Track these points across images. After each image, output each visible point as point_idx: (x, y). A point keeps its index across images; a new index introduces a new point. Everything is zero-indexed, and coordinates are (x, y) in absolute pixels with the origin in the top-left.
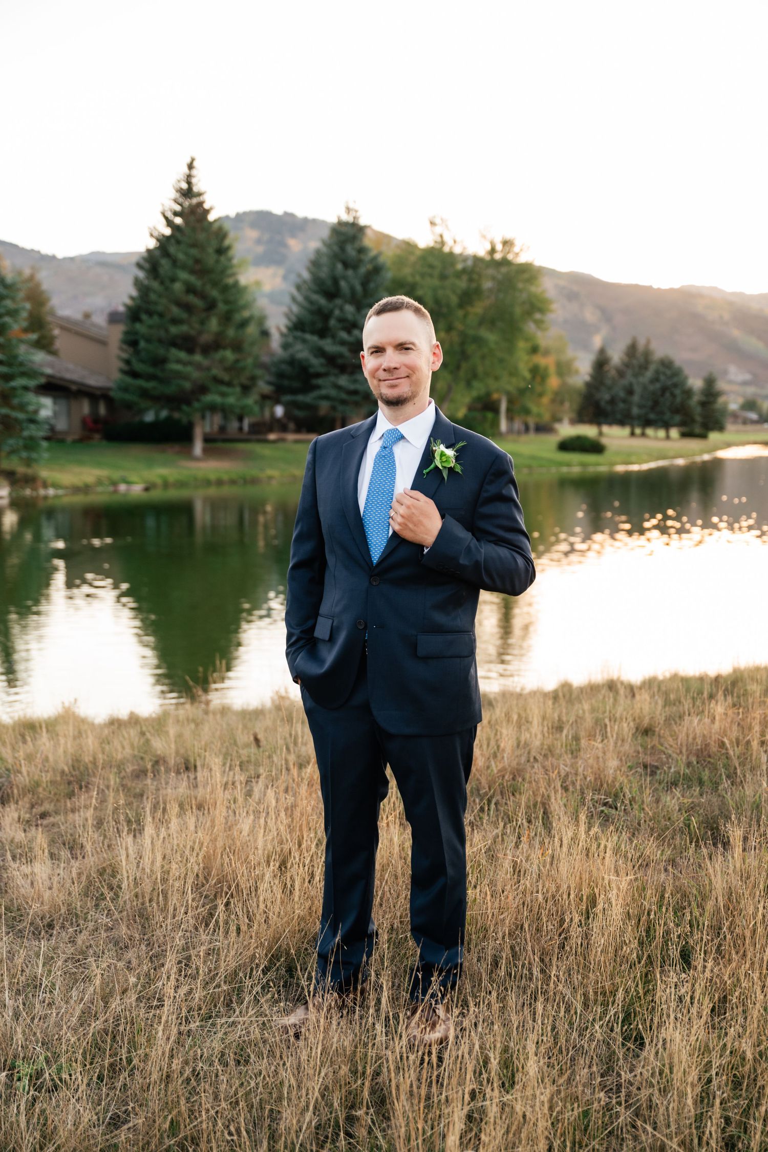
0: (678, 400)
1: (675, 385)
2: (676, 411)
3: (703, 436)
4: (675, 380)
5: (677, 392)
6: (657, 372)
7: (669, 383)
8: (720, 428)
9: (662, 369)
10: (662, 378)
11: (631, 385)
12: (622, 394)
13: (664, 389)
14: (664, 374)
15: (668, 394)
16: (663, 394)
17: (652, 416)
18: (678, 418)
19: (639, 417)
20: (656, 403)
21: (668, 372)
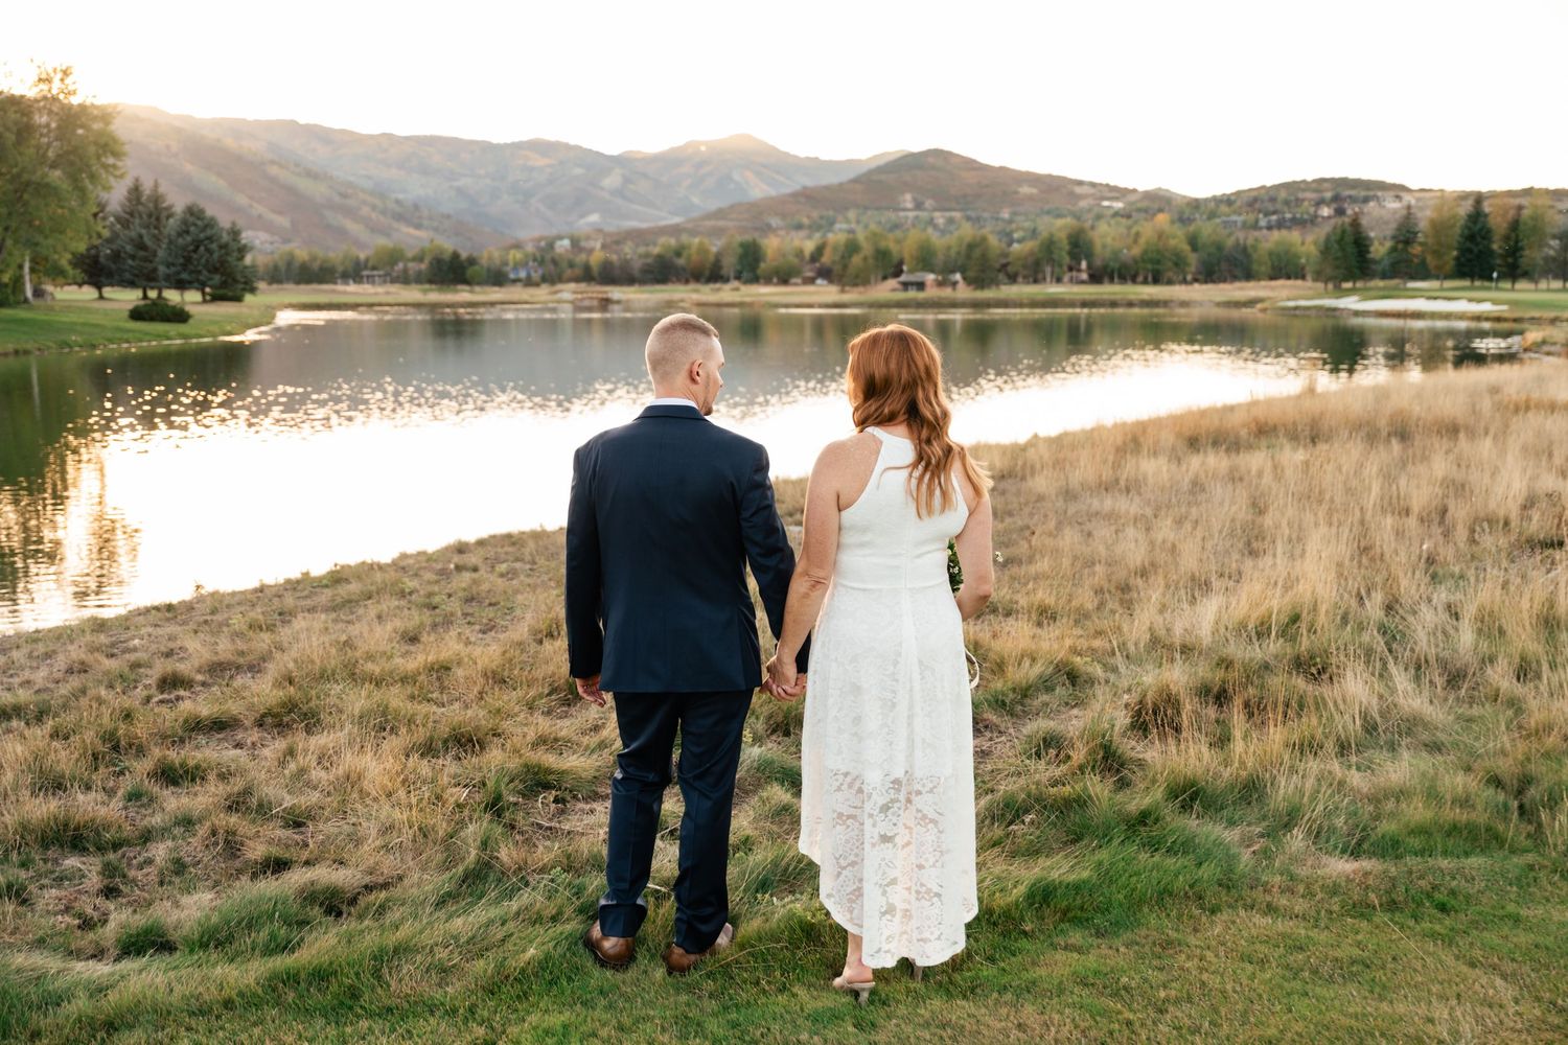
0: (216, 256)
1: (210, 239)
2: (216, 270)
3: (238, 299)
4: (209, 232)
5: (214, 246)
6: (185, 222)
7: (202, 236)
8: (253, 290)
9: (191, 219)
10: (192, 229)
11: (141, 236)
12: (129, 248)
13: (197, 244)
14: (195, 225)
15: (202, 248)
16: (195, 251)
17: (184, 276)
18: (217, 278)
19: (167, 278)
20: (188, 260)
21: (199, 223)
